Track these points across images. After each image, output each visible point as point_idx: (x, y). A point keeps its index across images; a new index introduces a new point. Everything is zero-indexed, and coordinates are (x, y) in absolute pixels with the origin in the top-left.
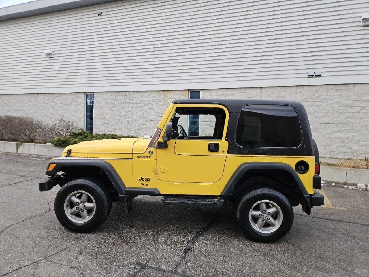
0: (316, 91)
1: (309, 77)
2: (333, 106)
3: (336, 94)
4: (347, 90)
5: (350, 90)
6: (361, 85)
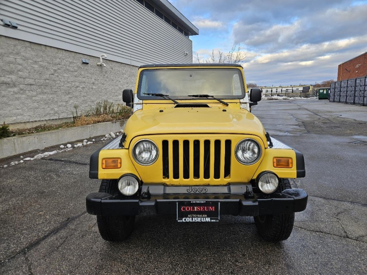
0: (15, 46)
1: (4, 26)
2: (33, 66)
3: (33, 53)
4: (41, 51)
5: (44, 52)
6: (50, 48)
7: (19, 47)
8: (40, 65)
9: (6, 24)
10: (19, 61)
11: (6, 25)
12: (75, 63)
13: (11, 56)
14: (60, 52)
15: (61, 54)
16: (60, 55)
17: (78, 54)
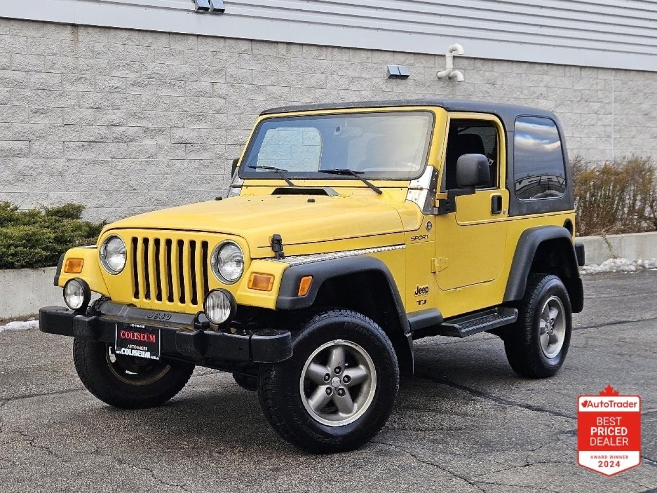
0: (214, 53)
1: (197, 12)
2: (252, 97)
3: (257, 67)
4: (276, 57)
5: (282, 59)
6: (301, 47)
7: (224, 56)
8: (270, 95)
9: (200, 8)
10: (221, 88)
11: (201, 11)
12: (366, 79)
13: (203, 79)
14: (324, 56)
15: (326, 60)
16: (325, 63)
17: (377, 54)
